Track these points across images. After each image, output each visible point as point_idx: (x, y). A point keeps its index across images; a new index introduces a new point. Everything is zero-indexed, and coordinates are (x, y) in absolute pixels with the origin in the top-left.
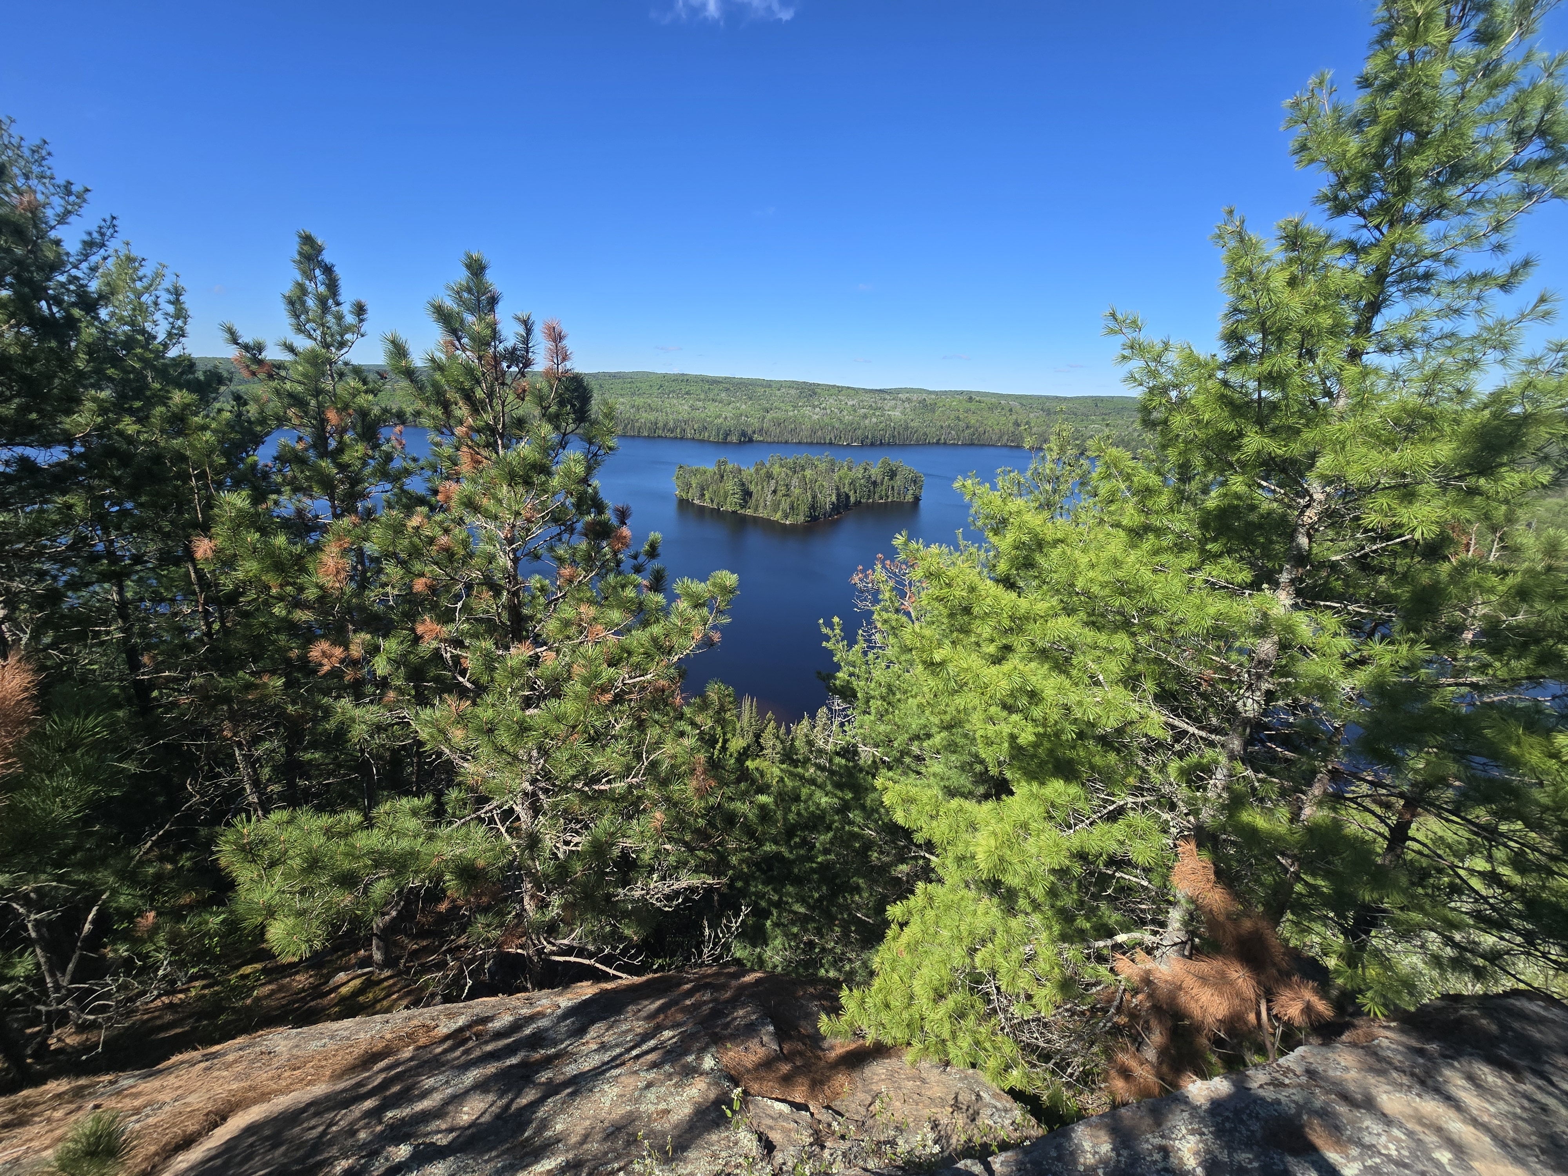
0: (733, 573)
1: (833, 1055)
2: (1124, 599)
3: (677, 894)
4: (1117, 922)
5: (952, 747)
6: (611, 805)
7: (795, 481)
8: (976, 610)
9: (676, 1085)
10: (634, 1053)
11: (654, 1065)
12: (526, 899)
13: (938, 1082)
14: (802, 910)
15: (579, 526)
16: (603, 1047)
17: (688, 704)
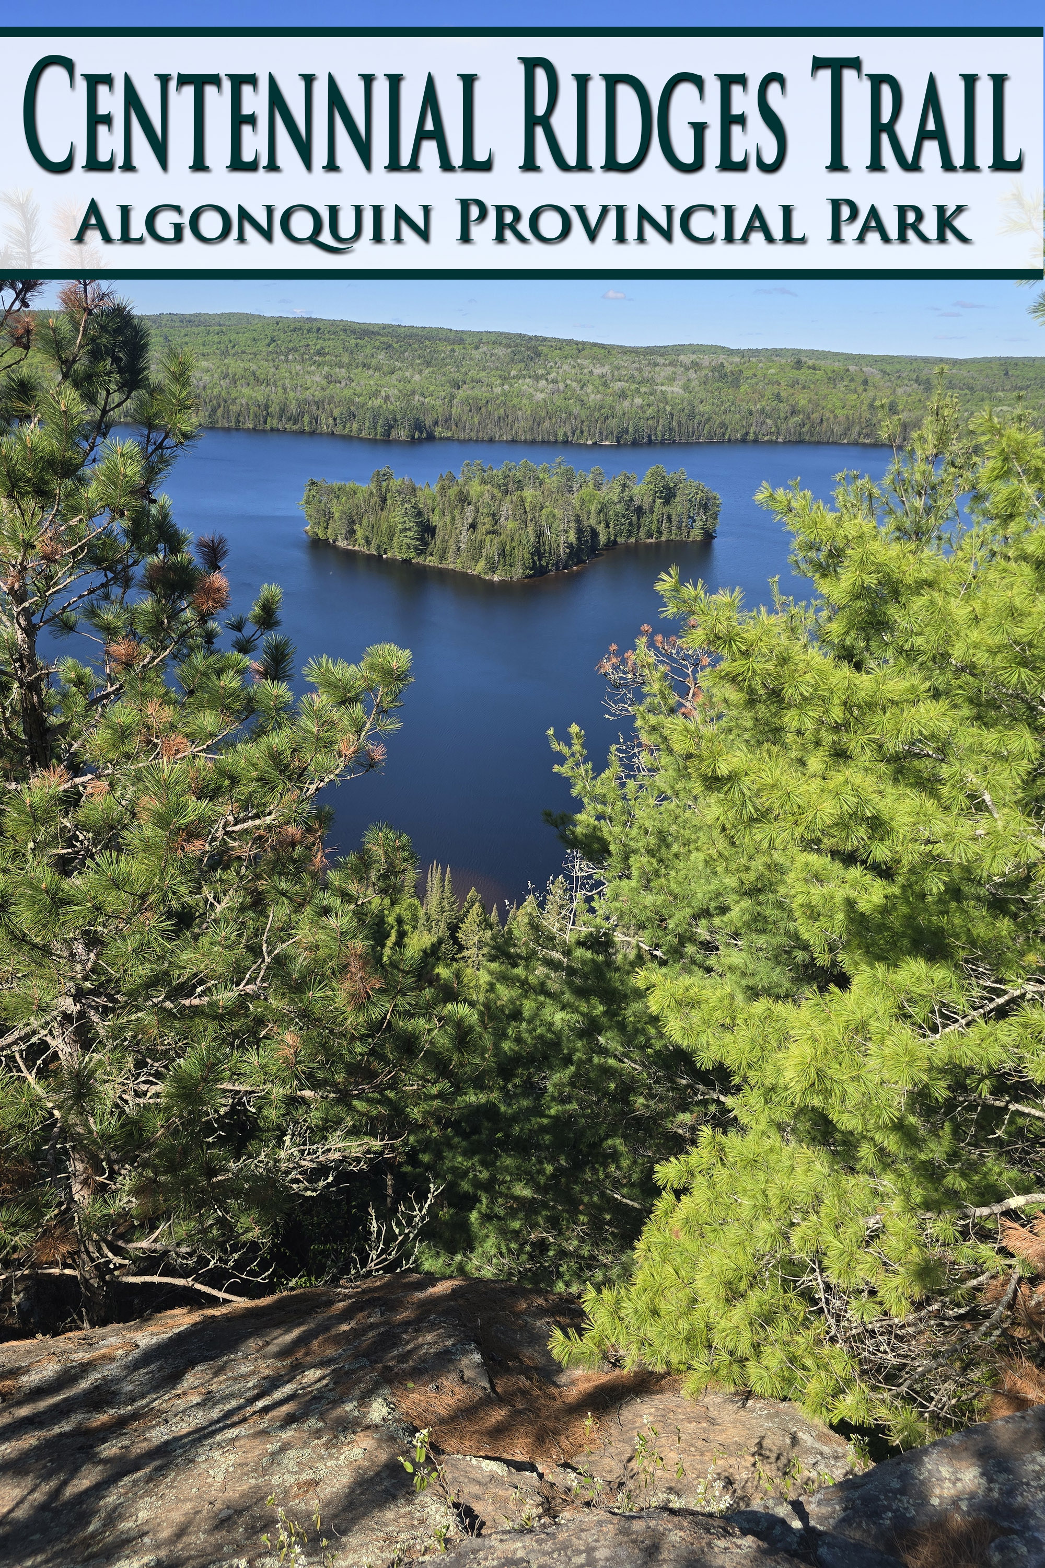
0: (403, 647)
1: (573, 1394)
2: (1025, 673)
3: (322, 1170)
4: (1011, 1180)
5: (758, 924)
6: (212, 1026)
7: (506, 508)
8: (788, 692)
9: (327, 1446)
10: (260, 1404)
11: (290, 1420)
12: (76, 1187)
13: (736, 1421)
14: (527, 1193)
15: (138, 572)
16: (209, 1400)
17: (336, 865)
